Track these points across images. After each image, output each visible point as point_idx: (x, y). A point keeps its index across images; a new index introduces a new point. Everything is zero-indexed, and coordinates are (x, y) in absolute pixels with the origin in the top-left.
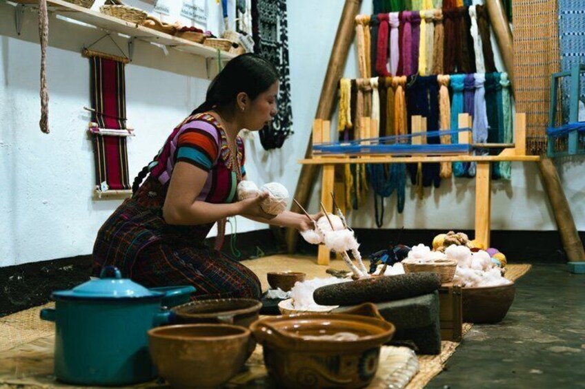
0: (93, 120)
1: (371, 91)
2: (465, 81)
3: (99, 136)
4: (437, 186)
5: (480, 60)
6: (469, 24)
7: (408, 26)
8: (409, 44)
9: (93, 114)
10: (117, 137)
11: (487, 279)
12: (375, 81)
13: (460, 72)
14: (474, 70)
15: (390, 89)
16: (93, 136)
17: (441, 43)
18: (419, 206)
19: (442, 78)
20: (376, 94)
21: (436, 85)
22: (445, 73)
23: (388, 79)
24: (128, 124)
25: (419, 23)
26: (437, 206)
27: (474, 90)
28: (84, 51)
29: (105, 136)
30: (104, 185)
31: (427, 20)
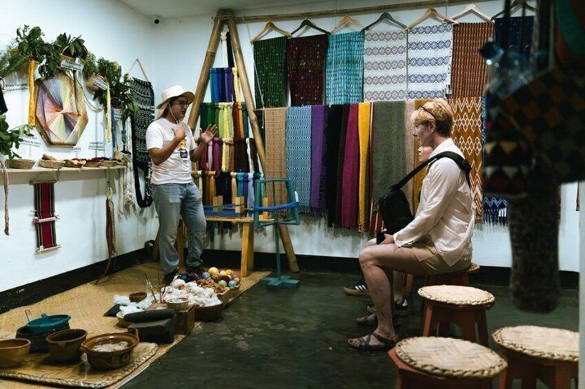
0: (36, 215)
1: (198, 178)
2: (243, 176)
3: (39, 224)
4: (231, 229)
5: (251, 166)
6: (247, 147)
7: (217, 144)
8: (218, 155)
9: (36, 212)
10: (49, 222)
11: (210, 302)
12: (200, 172)
13: (242, 171)
14: (249, 171)
15: (207, 178)
16: (36, 224)
17: (233, 155)
18: (222, 237)
19: (233, 174)
20: (200, 180)
21: (231, 178)
22: (235, 172)
23: (206, 172)
24: (56, 214)
25: (222, 144)
26: (231, 239)
27: (248, 181)
28: (31, 182)
29: (43, 223)
30: (42, 247)
31: (226, 144)
